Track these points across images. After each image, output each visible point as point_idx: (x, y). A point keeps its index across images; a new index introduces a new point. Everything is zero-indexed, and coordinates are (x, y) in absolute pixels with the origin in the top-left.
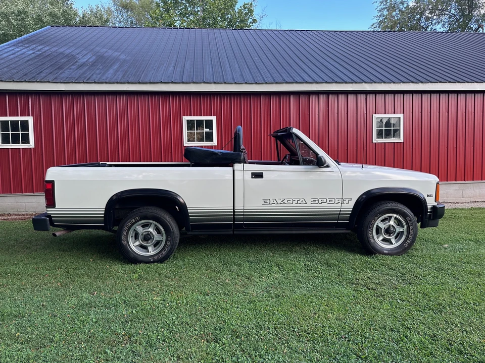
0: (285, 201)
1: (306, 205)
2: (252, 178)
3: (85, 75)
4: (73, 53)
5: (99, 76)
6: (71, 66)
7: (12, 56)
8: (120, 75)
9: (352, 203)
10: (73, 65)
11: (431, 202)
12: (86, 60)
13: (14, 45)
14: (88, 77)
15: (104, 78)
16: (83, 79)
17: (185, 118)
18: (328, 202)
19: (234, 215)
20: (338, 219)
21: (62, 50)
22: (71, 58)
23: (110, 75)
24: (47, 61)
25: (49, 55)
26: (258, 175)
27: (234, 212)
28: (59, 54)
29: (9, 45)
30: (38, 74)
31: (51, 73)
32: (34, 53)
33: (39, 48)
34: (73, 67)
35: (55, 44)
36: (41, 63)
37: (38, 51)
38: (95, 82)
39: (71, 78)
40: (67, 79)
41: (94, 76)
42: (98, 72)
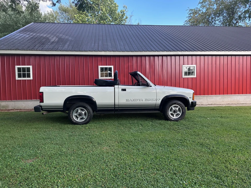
0: (135, 100)
1: (143, 101)
2: (122, 91)
3: (55, 47)
4: (47, 37)
5: (61, 48)
6: (48, 43)
7: (20, 38)
8: (70, 47)
9: (160, 101)
10: (48, 42)
11: (191, 100)
12: (54, 40)
13: (19, 33)
14: (57, 48)
15: (64, 49)
16: (54, 49)
17: (100, 67)
18: (151, 100)
19: (115, 106)
20: (155, 107)
21: (42, 35)
22: (47, 39)
23: (66, 48)
24: (37, 41)
25: (37, 37)
26: (124, 90)
27: (115, 104)
28: (41, 37)
29: (17, 32)
30: (34, 47)
31: (40, 46)
32: (29, 37)
33: (31, 34)
34: (49, 43)
35: (38, 32)
36: (34, 42)
37: (31, 35)
38: (60, 51)
39: (49, 48)
40: (48, 49)
41: (59, 48)
42: (60, 46)
